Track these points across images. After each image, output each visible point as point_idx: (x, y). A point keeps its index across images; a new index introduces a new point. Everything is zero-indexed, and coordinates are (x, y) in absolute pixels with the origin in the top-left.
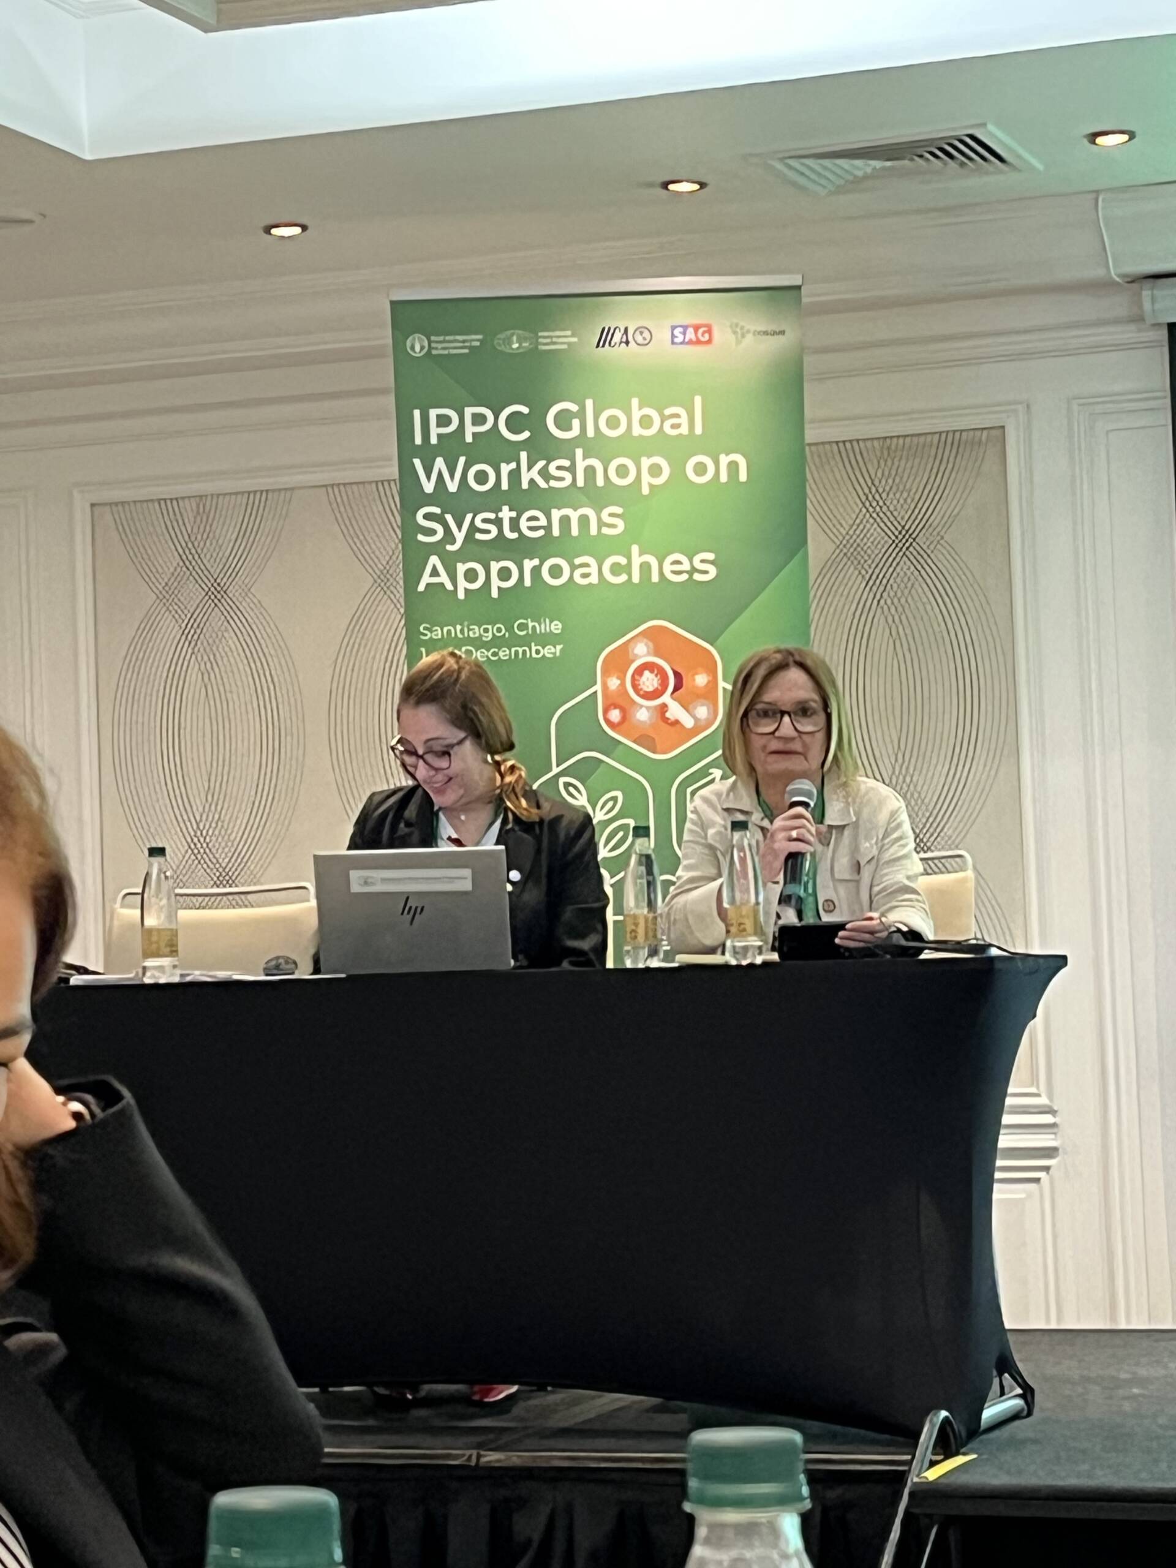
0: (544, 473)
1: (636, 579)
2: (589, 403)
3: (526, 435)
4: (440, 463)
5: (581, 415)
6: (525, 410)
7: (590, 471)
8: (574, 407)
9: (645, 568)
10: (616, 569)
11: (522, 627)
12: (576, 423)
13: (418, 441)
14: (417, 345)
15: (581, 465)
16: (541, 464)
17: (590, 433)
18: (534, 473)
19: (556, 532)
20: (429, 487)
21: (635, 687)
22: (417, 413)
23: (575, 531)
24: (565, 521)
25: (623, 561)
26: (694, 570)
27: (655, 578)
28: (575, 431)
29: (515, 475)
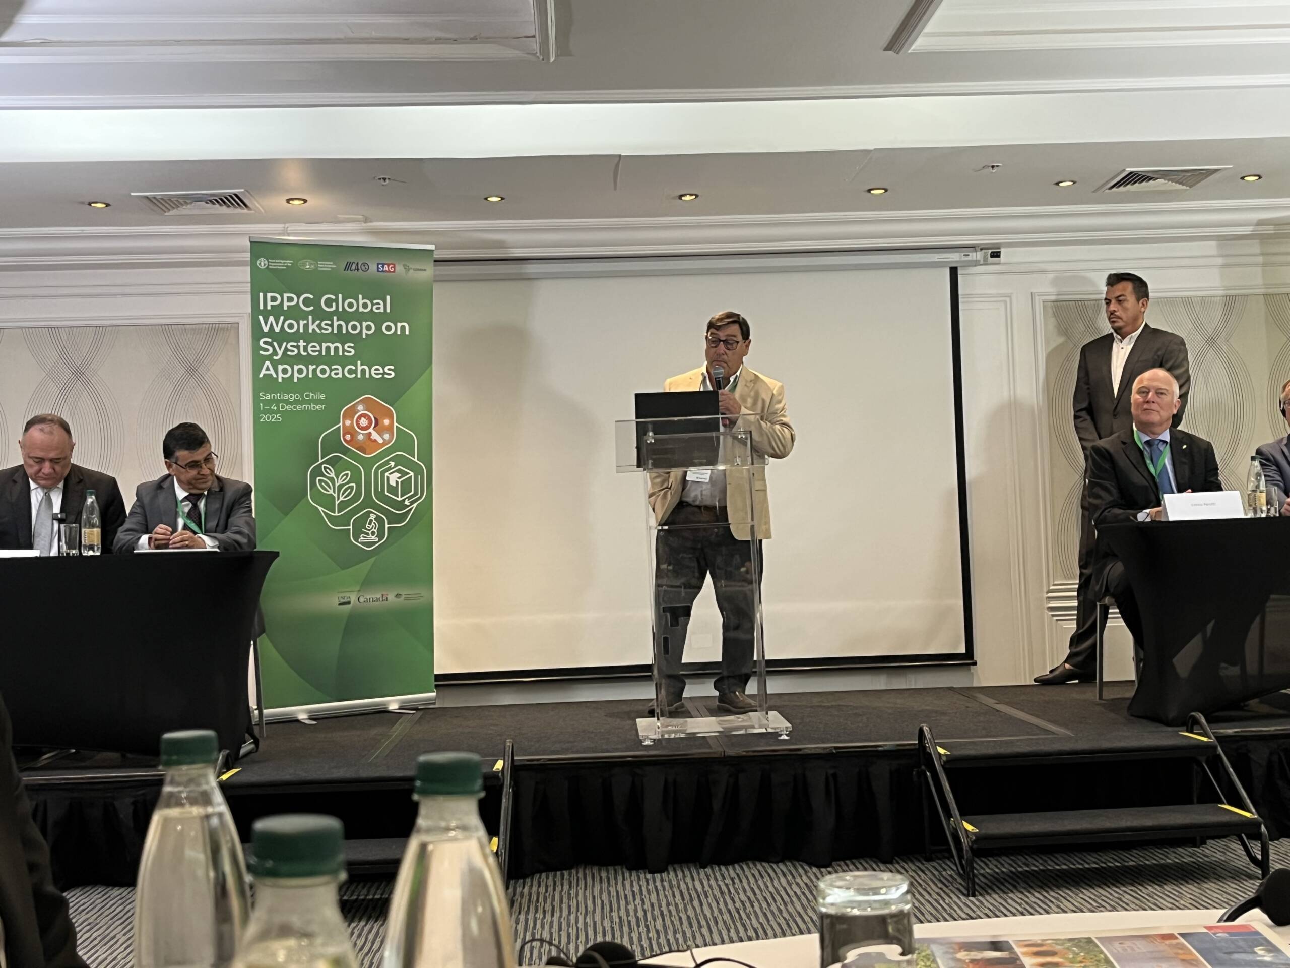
0: (319, 326)
1: (359, 376)
2: (340, 296)
3: (312, 308)
4: (271, 318)
5: (336, 301)
6: (312, 297)
7: (340, 326)
8: (333, 297)
9: (363, 371)
10: (350, 372)
11: (307, 396)
12: (334, 304)
13: (261, 307)
14: (262, 263)
15: (336, 324)
16: (318, 322)
17: (340, 309)
18: (315, 326)
19: (324, 353)
20: (266, 329)
21: (358, 425)
22: (261, 295)
23: (332, 354)
24: (328, 348)
25: (354, 368)
26: (384, 373)
27: (367, 376)
28: (334, 308)
29: (306, 326)
